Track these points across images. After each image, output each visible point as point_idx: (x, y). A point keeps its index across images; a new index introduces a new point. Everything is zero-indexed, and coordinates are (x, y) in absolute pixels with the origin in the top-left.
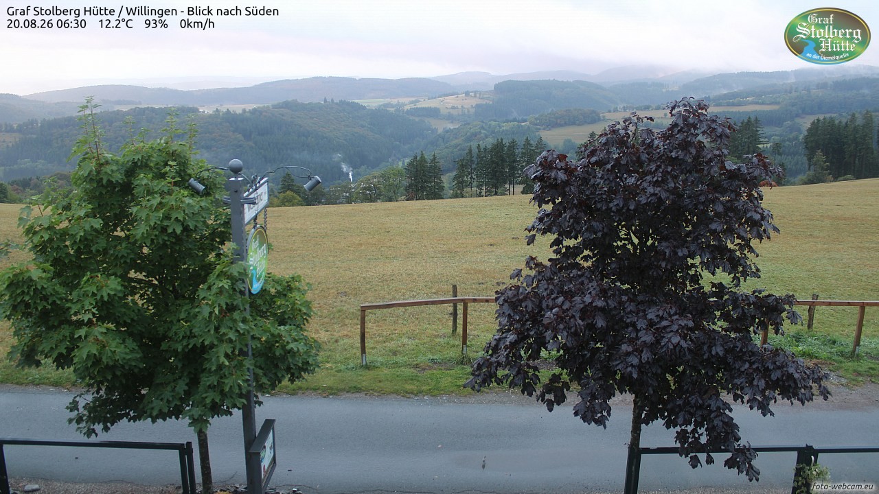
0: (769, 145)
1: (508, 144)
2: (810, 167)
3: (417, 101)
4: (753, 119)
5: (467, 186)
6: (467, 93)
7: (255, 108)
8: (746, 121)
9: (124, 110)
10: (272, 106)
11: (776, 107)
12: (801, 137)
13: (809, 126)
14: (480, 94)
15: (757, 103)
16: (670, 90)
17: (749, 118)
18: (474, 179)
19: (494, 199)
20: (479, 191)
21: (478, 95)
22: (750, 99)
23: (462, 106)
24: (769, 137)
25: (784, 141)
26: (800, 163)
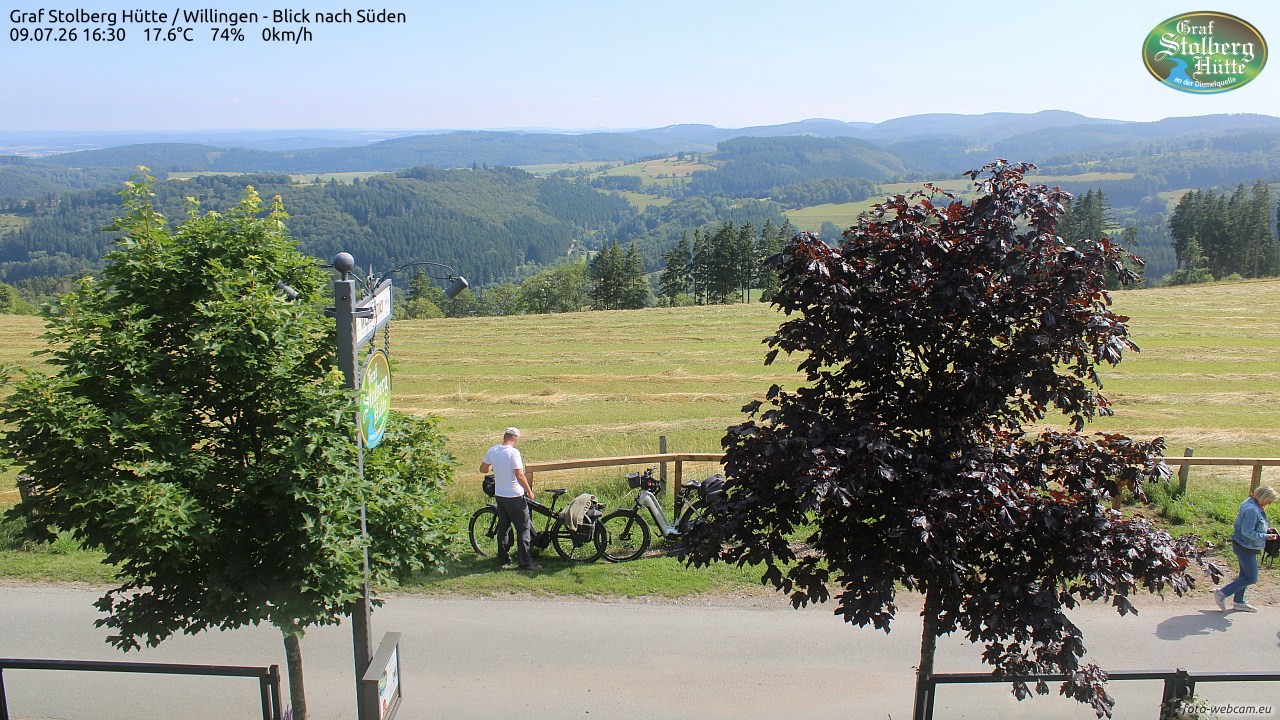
0: (1120, 231)
1: (739, 230)
2: (1179, 264)
3: (608, 167)
4: (1095, 192)
5: (681, 290)
6: (681, 156)
7: (372, 178)
8: (1085, 195)
9: (183, 179)
10: (396, 174)
11: (1130, 176)
12: (1167, 218)
13: (1178, 203)
14: (699, 157)
15: (1102, 170)
16: (976, 150)
17: (1090, 191)
18: (691, 280)
19: (720, 308)
20: (698, 298)
21: (696, 158)
22: (1092, 163)
23: (674, 175)
24: (1121, 219)
25: (1142, 225)
26: (1166, 256)
